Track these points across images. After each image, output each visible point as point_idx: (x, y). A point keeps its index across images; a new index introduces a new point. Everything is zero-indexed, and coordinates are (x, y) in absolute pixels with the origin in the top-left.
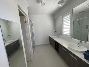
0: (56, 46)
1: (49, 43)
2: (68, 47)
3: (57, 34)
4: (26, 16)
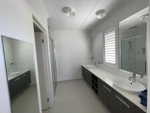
1: (82, 77)
2: (114, 84)
3: (95, 63)
4: (45, 32)
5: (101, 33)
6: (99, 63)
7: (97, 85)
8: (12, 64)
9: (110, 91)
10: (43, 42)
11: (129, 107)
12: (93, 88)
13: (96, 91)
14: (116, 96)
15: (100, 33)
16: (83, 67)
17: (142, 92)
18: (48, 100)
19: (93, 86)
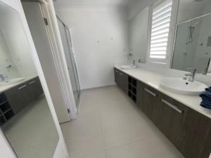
0: (130, 87)
1: (114, 83)
2: (161, 86)
3: (134, 61)
4: (46, 3)
5: (147, 9)
6: (139, 61)
7: (135, 91)
8: (10, 66)
9: (154, 95)
10: (47, 24)
11: (180, 112)
12: (130, 95)
13: (134, 99)
14: (163, 100)
15: (144, 8)
16: (115, 69)
17: (206, 89)
18: (68, 110)
19: (129, 92)
